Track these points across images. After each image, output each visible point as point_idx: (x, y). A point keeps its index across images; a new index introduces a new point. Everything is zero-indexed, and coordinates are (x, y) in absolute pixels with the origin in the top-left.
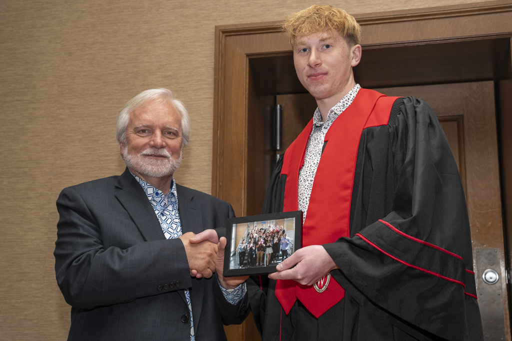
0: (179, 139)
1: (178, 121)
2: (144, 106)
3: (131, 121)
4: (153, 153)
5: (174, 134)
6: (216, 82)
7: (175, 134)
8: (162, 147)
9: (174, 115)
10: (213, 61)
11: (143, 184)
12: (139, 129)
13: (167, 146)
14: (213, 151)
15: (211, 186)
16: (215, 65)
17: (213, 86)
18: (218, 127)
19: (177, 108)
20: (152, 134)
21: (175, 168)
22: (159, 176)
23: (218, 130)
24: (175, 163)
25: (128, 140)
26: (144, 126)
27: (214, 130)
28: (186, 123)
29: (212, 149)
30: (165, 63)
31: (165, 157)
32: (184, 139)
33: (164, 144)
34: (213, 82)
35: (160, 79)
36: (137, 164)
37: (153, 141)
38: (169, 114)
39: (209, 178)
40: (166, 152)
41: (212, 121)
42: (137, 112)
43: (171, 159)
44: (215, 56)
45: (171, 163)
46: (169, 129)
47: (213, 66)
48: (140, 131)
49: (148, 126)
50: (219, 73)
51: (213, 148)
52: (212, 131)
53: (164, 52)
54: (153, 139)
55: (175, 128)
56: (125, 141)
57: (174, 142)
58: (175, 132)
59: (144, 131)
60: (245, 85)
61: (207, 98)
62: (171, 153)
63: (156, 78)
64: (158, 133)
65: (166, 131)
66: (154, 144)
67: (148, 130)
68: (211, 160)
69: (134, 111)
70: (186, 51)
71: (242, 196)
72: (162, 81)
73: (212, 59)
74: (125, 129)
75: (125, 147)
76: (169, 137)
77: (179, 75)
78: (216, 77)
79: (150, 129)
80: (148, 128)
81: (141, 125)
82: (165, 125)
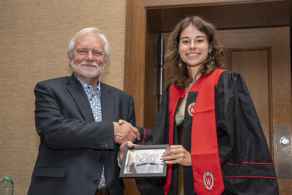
0: (103, 56)
1: (103, 47)
3: (75, 46)
4: (87, 64)
5: (100, 54)
6: (127, 23)
8: (92, 61)
9: (100, 43)
10: (125, 10)
11: (82, 82)
12: (79, 51)
13: (96, 60)
14: (125, 64)
15: (123, 85)
16: (126, 13)
17: (125, 25)
18: (128, 50)
19: (102, 39)
20: (87, 53)
21: (100, 73)
23: (128, 52)
24: (100, 70)
25: (73, 56)
26: (82, 48)
27: (125, 52)
28: (107, 48)
30: (96, 11)
31: (95, 66)
32: (106, 57)
33: (94, 59)
34: (125, 23)
35: (93, 21)
36: (78, 70)
37: (88, 57)
39: (122, 80)
40: (95, 64)
41: (124, 46)
42: (79, 41)
43: (98, 67)
44: (127, 7)
46: (97, 51)
47: (125, 14)
48: (80, 51)
49: (84, 49)
50: (128, 18)
51: (125, 62)
52: (124, 52)
53: (96, 4)
54: (87, 56)
55: (100, 50)
57: (99, 58)
58: (100, 53)
59: (82, 52)
60: (144, 25)
61: (121, 33)
62: (98, 64)
63: (91, 20)
64: (90, 53)
65: (95, 52)
66: (88, 59)
67: (85, 51)
68: (124, 69)
69: (77, 40)
71: (141, 91)
72: (94, 22)
74: (72, 51)
75: (72, 61)
76: (97, 55)
77: (105, 19)
78: (127, 20)
79: (86, 51)
80: (85, 50)
81: (81, 48)
82: (94, 48)
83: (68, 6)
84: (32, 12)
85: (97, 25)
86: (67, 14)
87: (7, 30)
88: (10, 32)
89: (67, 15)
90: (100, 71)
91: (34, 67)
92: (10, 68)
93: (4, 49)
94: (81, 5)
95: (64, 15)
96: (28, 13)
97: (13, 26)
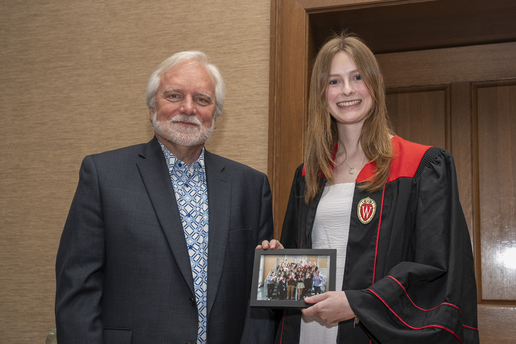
0: (212, 106)
1: (212, 87)
2: (176, 69)
3: (161, 84)
4: (183, 120)
5: (206, 101)
6: (273, 41)
7: (208, 101)
9: (207, 80)
10: (269, 18)
11: (167, 153)
12: (169, 94)
13: (198, 113)
14: (269, 119)
15: (267, 158)
16: (271, 22)
17: (269, 46)
18: (274, 92)
19: (211, 73)
20: (183, 100)
21: (206, 137)
22: (188, 145)
23: (274, 96)
25: (157, 104)
26: (174, 90)
27: (270, 96)
28: (220, 90)
29: (268, 117)
30: (216, 22)
31: (195, 125)
32: (218, 108)
33: (195, 110)
34: (269, 42)
35: (211, 40)
36: (166, 131)
37: (184, 107)
38: (202, 79)
39: (265, 149)
40: (196, 120)
41: (268, 86)
42: (168, 75)
43: (201, 127)
44: (271, 12)
45: (201, 131)
46: (201, 95)
47: (269, 24)
48: (170, 96)
49: (178, 91)
50: (275, 32)
51: (269, 115)
52: (268, 97)
53: (215, 9)
55: (207, 94)
56: (154, 106)
57: (205, 110)
58: (207, 99)
59: (174, 96)
60: (304, 45)
61: (262, 60)
62: (202, 120)
63: (206, 39)
64: (189, 98)
65: (198, 98)
66: (184, 110)
67: (179, 95)
68: (267, 129)
69: (165, 73)
70: (239, 8)
73: (268, 16)
74: (155, 94)
75: (154, 113)
76: (201, 103)
77: (232, 35)
78: (272, 36)
79: (181, 94)
80: (178, 93)
81: (171, 89)
82: (197, 90)
83: (165, 14)
84: (103, 28)
85: (218, 47)
86: (165, 29)
87: (60, 63)
88: (66, 66)
89: (163, 32)
90: (205, 133)
91: (107, 129)
92: (67, 132)
93: (56, 97)
94: (189, 12)
95: (159, 31)
96: (97, 31)
97: (70, 55)
